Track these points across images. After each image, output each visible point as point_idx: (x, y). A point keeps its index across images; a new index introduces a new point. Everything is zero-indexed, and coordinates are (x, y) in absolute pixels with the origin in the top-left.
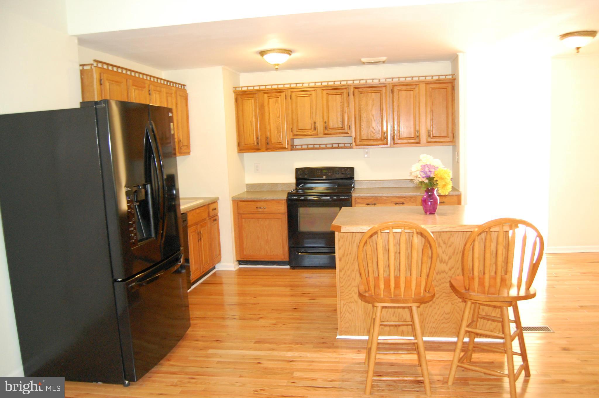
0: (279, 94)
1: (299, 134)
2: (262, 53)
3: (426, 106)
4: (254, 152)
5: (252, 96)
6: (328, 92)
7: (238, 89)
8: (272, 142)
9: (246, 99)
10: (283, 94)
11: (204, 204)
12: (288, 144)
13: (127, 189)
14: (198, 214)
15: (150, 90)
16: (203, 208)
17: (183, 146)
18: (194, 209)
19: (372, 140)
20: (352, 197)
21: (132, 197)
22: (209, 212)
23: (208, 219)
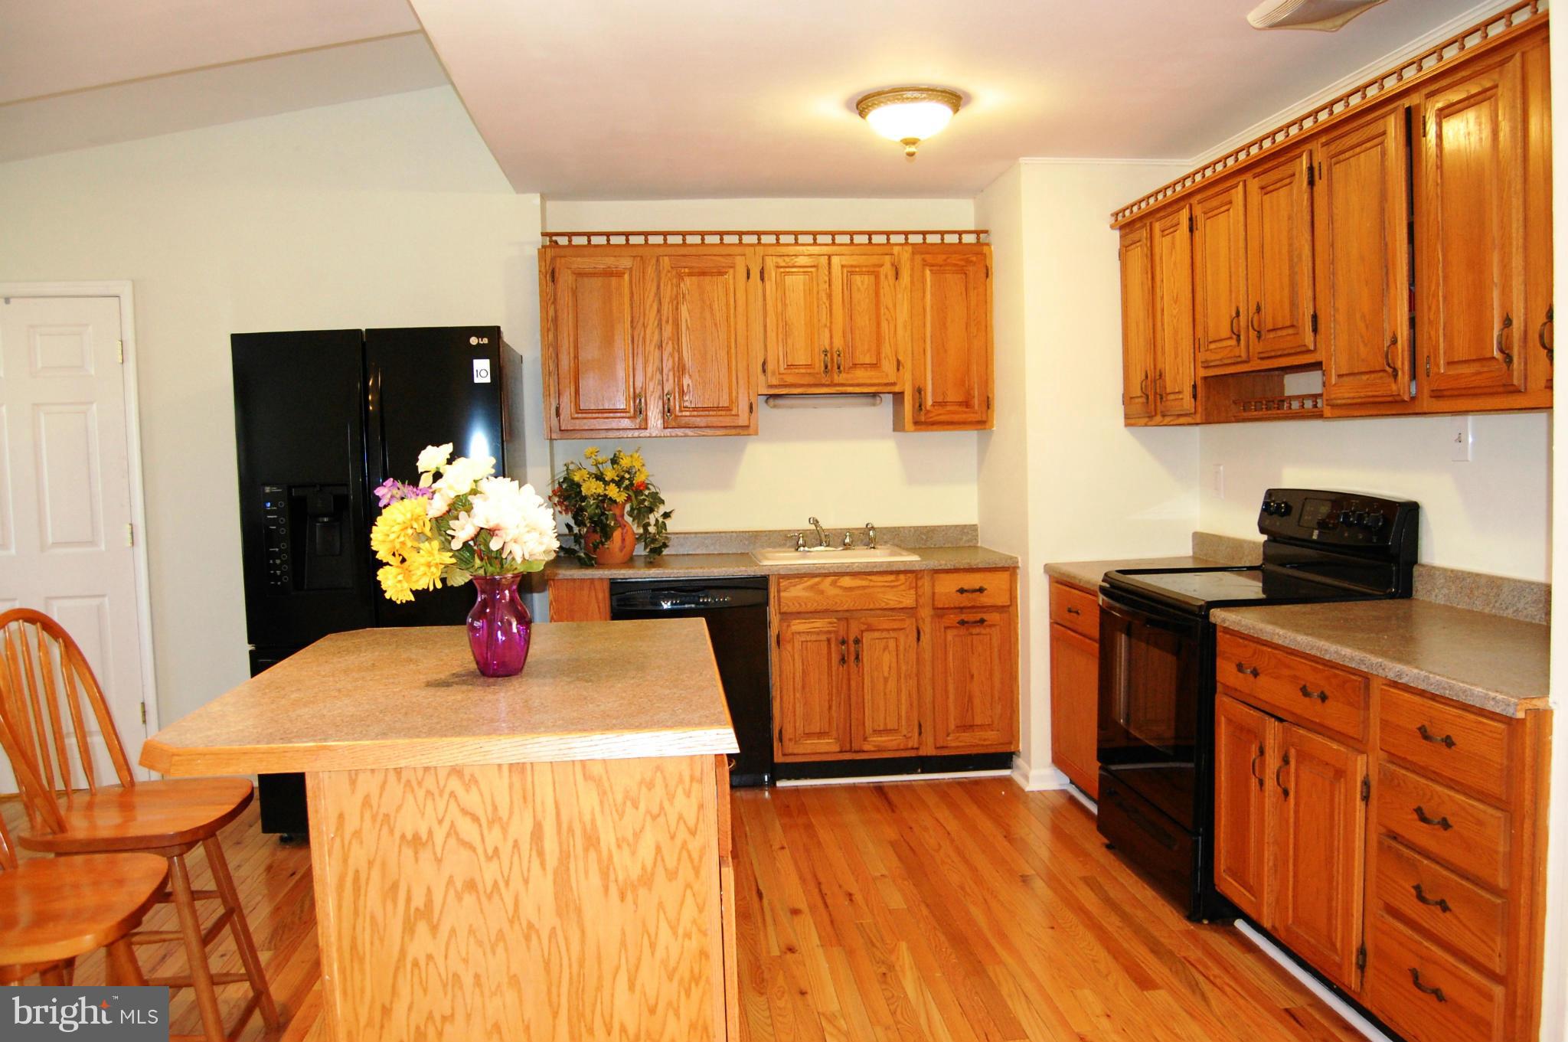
0: (1177, 217)
1: (1210, 359)
4: (1146, 424)
5: (1138, 233)
6: (1263, 183)
8: (1169, 392)
9: (1133, 246)
10: (1185, 216)
11: (894, 569)
12: (1195, 397)
13: (268, 490)
14: (851, 589)
15: (763, 268)
16: (892, 577)
17: (935, 404)
18: (826, 575)
19: (1365, 377)
20: (1215, 625)
21: (282, 504)
22: (934, 594)
23: (926, 613)
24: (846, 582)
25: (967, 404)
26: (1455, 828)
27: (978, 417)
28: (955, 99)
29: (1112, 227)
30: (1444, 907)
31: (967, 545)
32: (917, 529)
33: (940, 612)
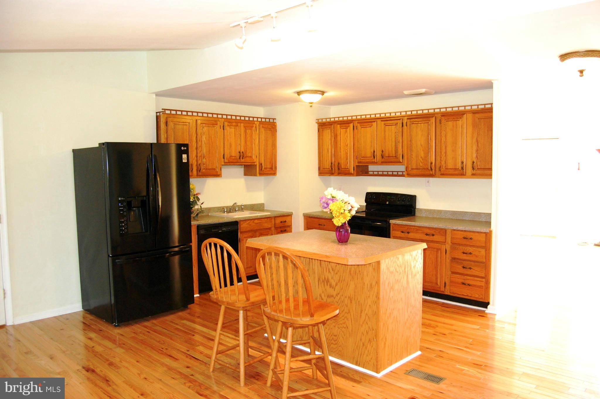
0: (348, 125)
1: (362, 161)
2: (299, 93)
3: (473, 137)
4: (330, 176)
5: (329, 126)
6: (385, 123)
7: (320, 121)
8: (342, 168)
9: (325, 129)
10: (351, 125)
11: (267, 217)
12: (354, 170)
13: (120, 199)
14: (257, 223)
15: (224, 126)
16: (266, 219)
17: (265, 168)
18: (251, 220)
19: (421, 170)
20: (390, 223)
21: (125, 204)
22: (275, 224)
23: (273, 229)
24: (256, 221)
25: (271, 168)
26: (473, 254)
27: (273, 172)
28: (323, 93)
29: (316, 123)
30: (470, 268)
31: (262, 209)
32: (250, 205)
33: (276, 228)
